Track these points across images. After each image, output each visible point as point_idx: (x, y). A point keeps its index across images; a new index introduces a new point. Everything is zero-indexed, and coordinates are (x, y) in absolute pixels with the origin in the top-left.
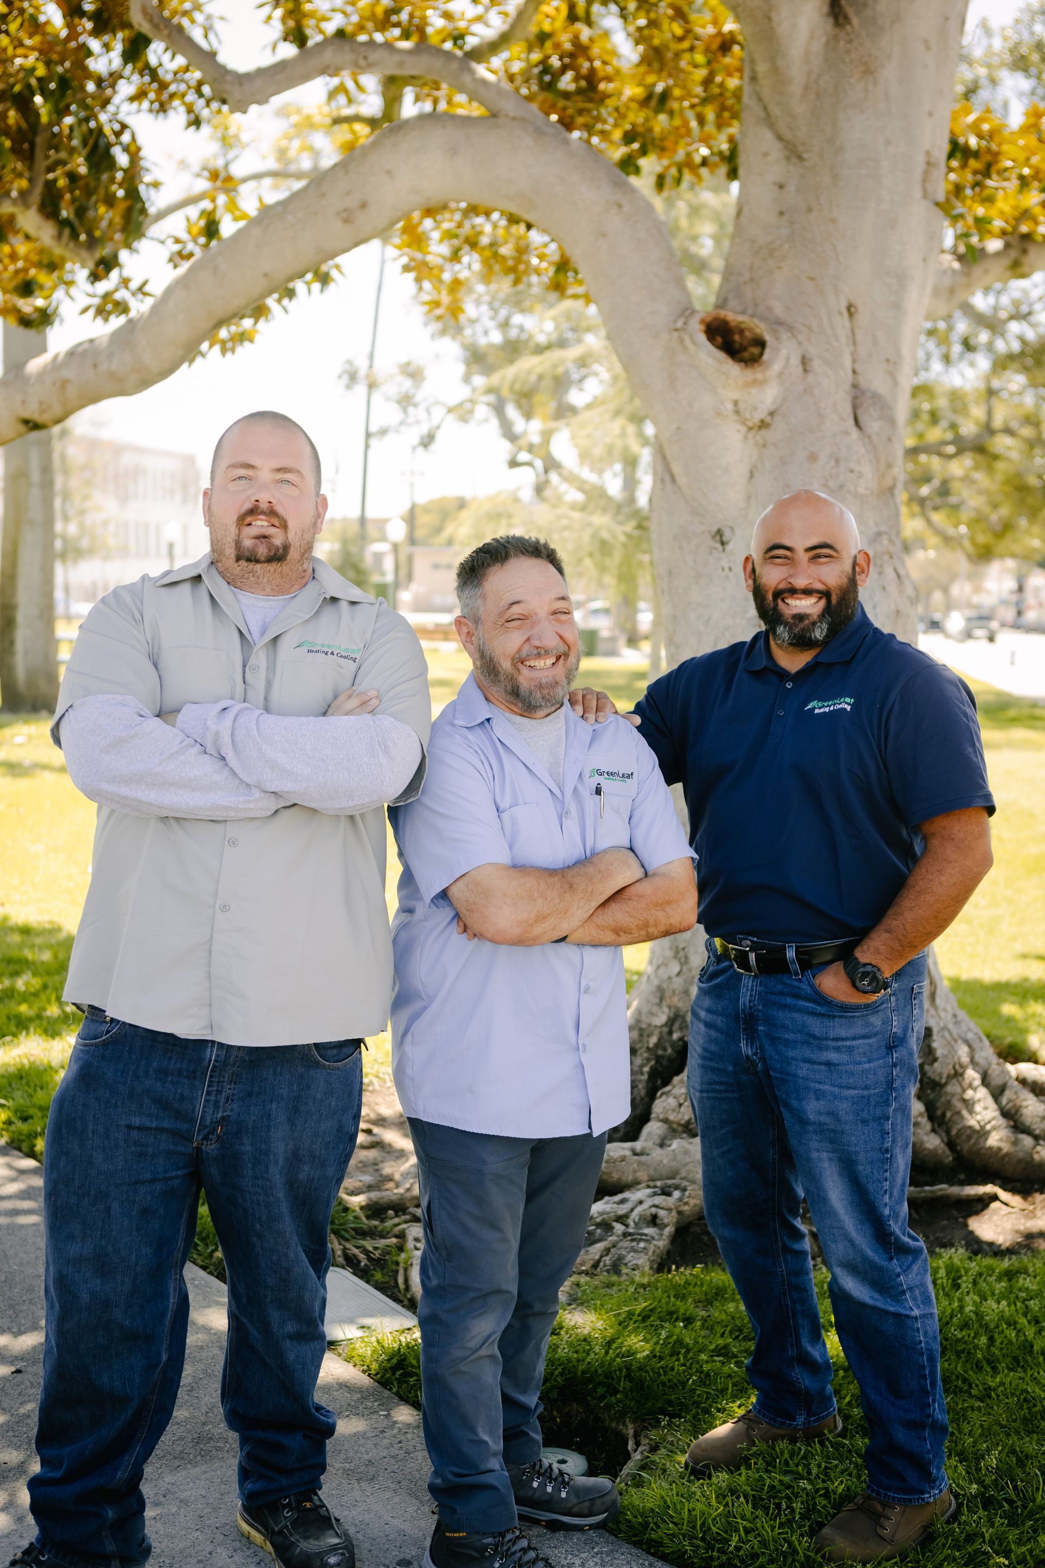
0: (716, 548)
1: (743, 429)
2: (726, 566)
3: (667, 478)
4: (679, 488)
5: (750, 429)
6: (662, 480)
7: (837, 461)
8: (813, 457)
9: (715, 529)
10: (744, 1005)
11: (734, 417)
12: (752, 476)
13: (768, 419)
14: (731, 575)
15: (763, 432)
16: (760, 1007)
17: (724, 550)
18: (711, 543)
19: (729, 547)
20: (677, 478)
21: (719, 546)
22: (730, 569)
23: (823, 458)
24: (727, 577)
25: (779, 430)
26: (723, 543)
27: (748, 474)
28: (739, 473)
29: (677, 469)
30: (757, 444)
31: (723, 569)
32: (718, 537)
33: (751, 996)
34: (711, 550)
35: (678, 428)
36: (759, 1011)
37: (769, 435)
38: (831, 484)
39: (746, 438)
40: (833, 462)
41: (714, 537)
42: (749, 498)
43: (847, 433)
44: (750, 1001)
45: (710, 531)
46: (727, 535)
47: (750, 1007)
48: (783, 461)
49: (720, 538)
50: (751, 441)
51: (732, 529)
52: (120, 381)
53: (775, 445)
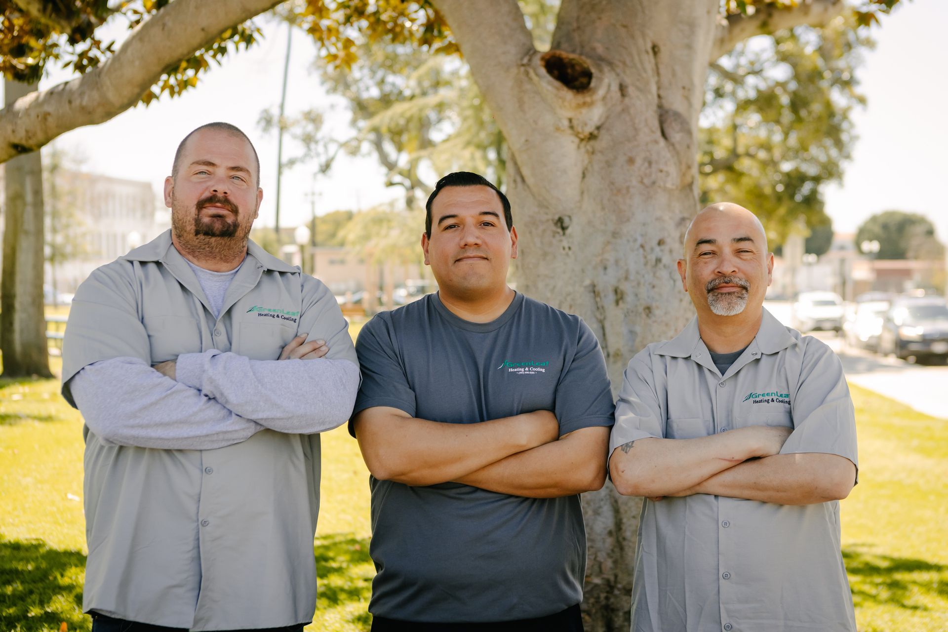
0: (558, 233)
1: (577, 140)
2: (566, 246)
3: (519, 179)
4: (528, 187)
5: (582, 140)
6: (515, 181)
7: (650, 163)
8: (631, 161)
9: (556, 217)
11: (569, 131)
12: (584, 176)
13: (596, 132)
14: (570, 253)
15: (592, 143)
17: (564, 234)
18: (554, 228)
19: (568, 232)
20: (526, 179)
21: (560, 230)
22: (570, 248)
23: (639, 161)
24: (567, 255)
25: (604, 141)
26: (564, 229)
27: (581, 175)
28: (574, 174)
29: (526, 172)
30: (587, 152)
31: (564, 248)
32: (559, 224)
34: (555, 234)
35: (527, 141)
37: (597, 144)
38: (646, 181)
39: (579, 147)
40: (646, 164)
41: (556, 224)
42: (582, 193)
43: (656, 142)
45: (553, 220)
46: (566, 221)
48: (609, 164)
49: (561, 224)
50: (583, 150)
51: (570, 217)
52: (90, 113)
53: (601, 152)
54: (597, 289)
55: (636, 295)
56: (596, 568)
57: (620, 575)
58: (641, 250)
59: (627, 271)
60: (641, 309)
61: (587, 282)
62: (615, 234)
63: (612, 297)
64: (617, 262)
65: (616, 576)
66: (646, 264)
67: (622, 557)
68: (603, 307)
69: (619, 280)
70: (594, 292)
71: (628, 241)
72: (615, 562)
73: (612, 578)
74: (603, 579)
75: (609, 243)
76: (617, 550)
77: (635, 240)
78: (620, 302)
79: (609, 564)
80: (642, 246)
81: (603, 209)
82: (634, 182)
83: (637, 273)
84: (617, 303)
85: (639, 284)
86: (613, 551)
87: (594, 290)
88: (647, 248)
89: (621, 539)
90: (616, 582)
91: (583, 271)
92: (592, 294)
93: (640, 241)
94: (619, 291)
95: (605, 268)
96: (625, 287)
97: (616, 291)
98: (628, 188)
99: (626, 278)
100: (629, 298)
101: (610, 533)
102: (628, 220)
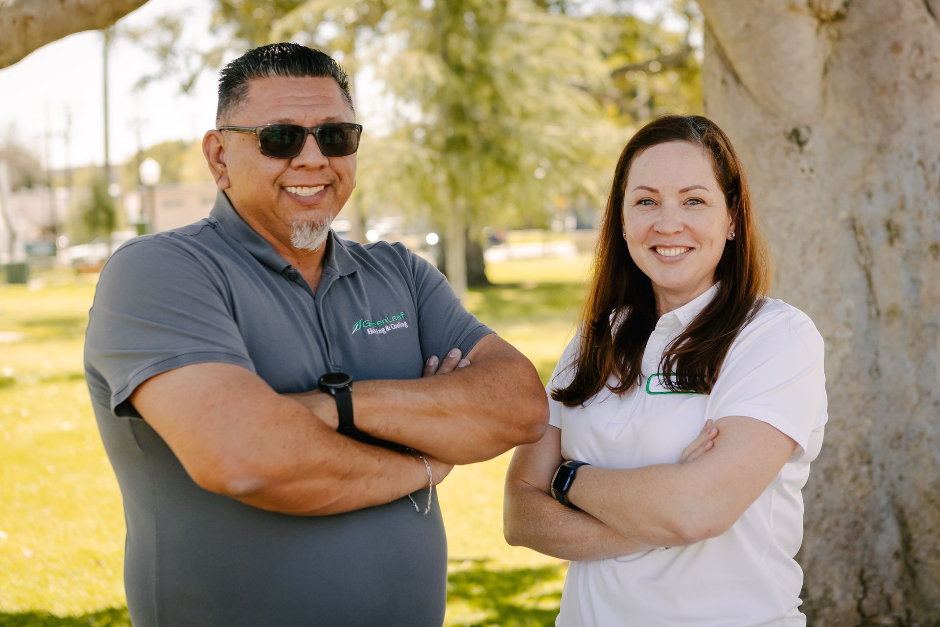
0: (793, 150)
1: (815, 22)
2: (806, 167)
3: (730, 79)
4: (747, 89)
5: (822, 21)
6: (724, 82)
7: (922, 50)
8: (896, 47)
9: (790, 129)
11: (807, 10)
12: (826, 71)
13: (843, 11)
14: (813, 176)
15: (838, 25)
17: (801, 151)
18: (787, 143)
19: (807, 148)
20: (744, 79)
21: (795, 147)
22: (811, 170)
23: (907, 47)
24: (809, 179)
25: (856, 21)
26: (801, 144)
27: (821, 70)
28: (814, 68)
29: (742, 68)
30: (831, 37)
31: (803, 171)
32: (794, 138)
34: (788, 151)
35: (747, 26)
37: (845, 27)
38: (920, 74)
39: (818, 32)
40: (917, 51)
41: (789, 138)
42: (824, 94)
43: (925, 21)
45: (785, 133)
46: (804, 133)
48: (865, 53)
49: (796, 137)
50: (824, 34)
51: (808, 128)
52: (91, 14)
53: (853, 37)
54: (858, 225)
55: (918, 230)
56: (884, 604)
57: (914, 612)
58: (920, 169)
59: (903, 199)
60: (925, 249)
61: (843, 215)
62: (881, 148)
63: (882, 234)
64: (887, 186)
65: (909, 613)
66: (928, 187)
67: (914, 585)
68: (869, 249)
69: (892, 211)
70: (854, 228)
71: (901, 157)
72: (906, 594)
73: (904, 616)
74: (894, 618)
75: (872, 160)
76: (907, 577)
77: (910, 156)
78: (896, 242)
79: (898, 597)
80: (921, 163)
81: (862, 114)
82: (904, 76)
83: (917, 200)
84: (891, 241)
85: (920, 215)
86: (901, 578)
87: (853, 226)
88: (928, 164)
89: (911, 562)
90: (909, 619)
91: (835, 200)
92: (852, 232)
93: (917, 156)
94: (893, 226)
95: (870, 195)
96: (903, 219)
97: (889, 226)
98: (896, 85)
99: (903, 207)
100: (909, 235)
101: (897, 555)
102: (898, 128)
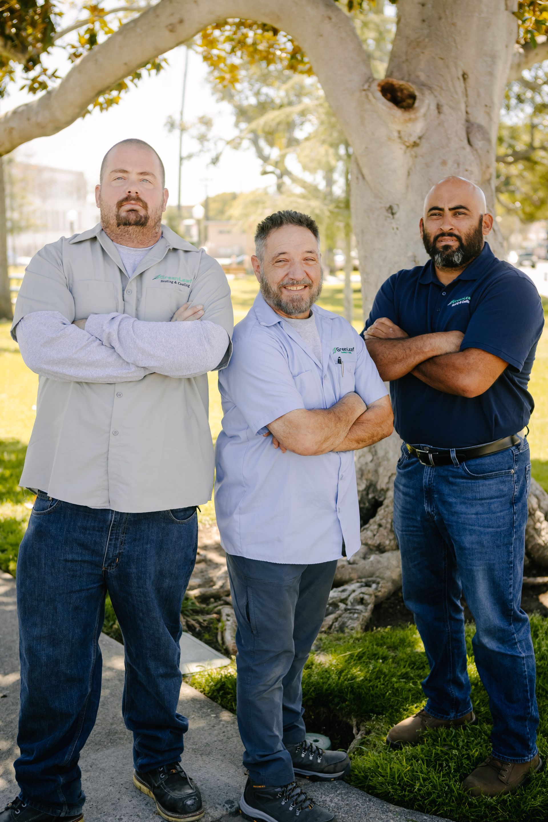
0: (389, 217)
1: (404, 147)
2: (395, 227)
3: (360, 177)
4: (367, 182)
5: (408, 147)
6: (357, 178)
7: (458, 165)
8: (444, 163)
9: (388, 206)
10: (426, 483)
11: (398, 141)
12: (409, 174)
13: (418, 141)
14: (398, 232)
15: (415, 149)
16: (435, 484)
17: (393, 218)
18: (386, 214)
19: (396, 216)
20: (366, 177)
21: (390, 215)
22: (397, 229)
23: (450, 163)
24: (396, 234)
25: (424, 147)
26: (393, 214)
27: (407, 174)
28: (402, 172)
29: (365, 171)
30: (411, 156)
31: (393, 229)
32: (390, 211)
33: (429, 478)
34: (386, 218)
35: (366, 148)
36: (434, 486)
37: (419, 150)
39: (405, 152)
40: (456, 166)
41: (387, 210)
42: (407, 187)
43: (463, 148)
44: (429, 481)
45: (385, 207)
46: (395, 208)
47: (429, 484)
48: (427, 165)
49: (391, 211)
50: (408, 154)
51: (398, 205)
52: (44, 127)
53: (422, 156)
54: (417, 259)
61: (410, 254)
70: (415, 261)
91: (407, 246)
92: (413, 263)
